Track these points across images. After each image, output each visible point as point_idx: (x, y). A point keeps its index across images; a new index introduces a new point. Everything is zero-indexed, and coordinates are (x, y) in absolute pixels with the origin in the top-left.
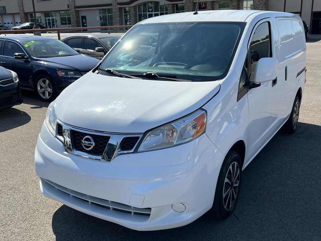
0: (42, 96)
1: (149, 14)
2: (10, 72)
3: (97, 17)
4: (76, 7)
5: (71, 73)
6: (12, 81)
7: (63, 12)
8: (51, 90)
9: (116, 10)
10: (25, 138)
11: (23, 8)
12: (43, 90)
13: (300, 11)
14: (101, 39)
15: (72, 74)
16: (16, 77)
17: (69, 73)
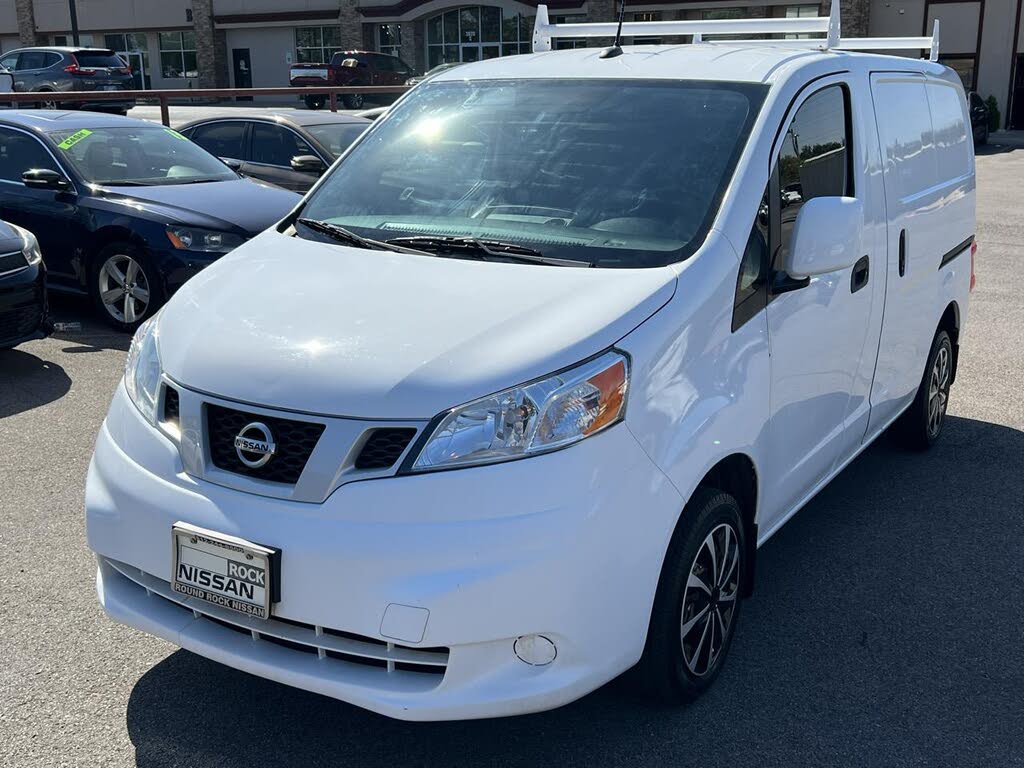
0: (114, 314)
1: (464, 48)
2: (16, 231)
3: (289, 55)
4: (215, 19)
5: (214, 239)
6: (20, 260)
7: (169, 34)
8: (147, 293)
9: (354, 30)
10: (66, 446)
11: (33, 19)
12: (118, 292)
13: (973, 50)
14: (310, 130)
15: (216, 242)
16: (34, 247)
17: (206, 238)
